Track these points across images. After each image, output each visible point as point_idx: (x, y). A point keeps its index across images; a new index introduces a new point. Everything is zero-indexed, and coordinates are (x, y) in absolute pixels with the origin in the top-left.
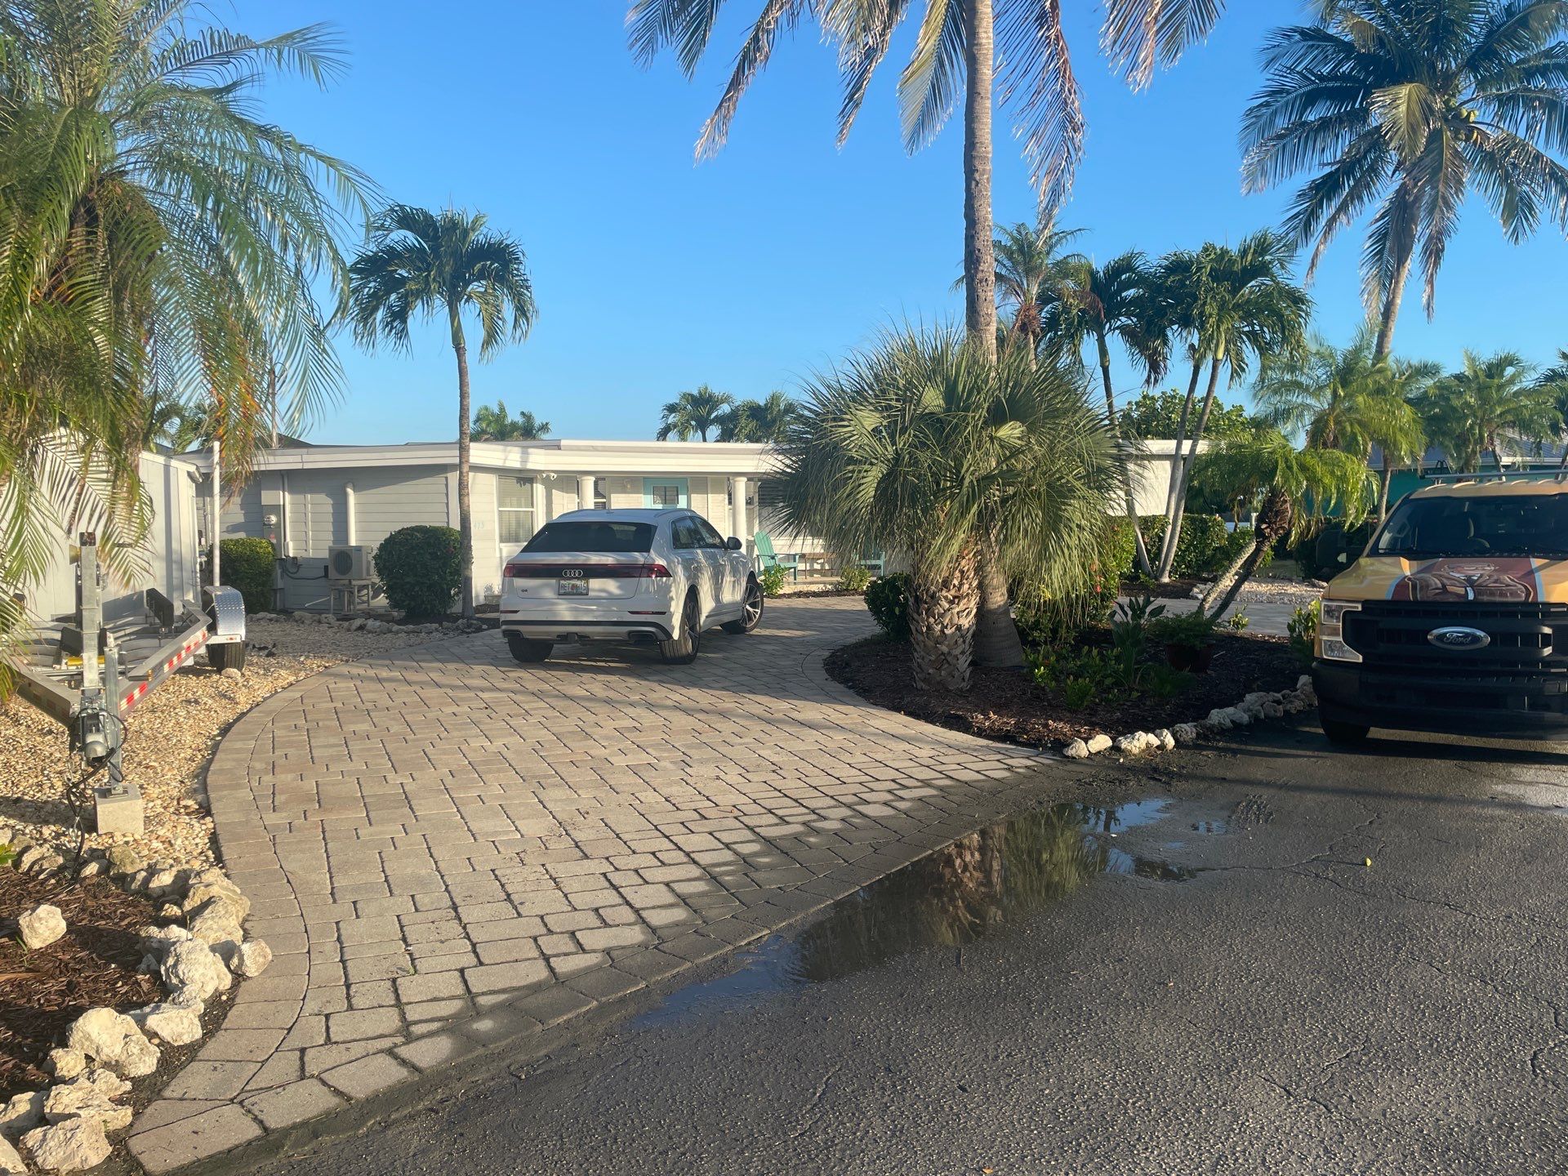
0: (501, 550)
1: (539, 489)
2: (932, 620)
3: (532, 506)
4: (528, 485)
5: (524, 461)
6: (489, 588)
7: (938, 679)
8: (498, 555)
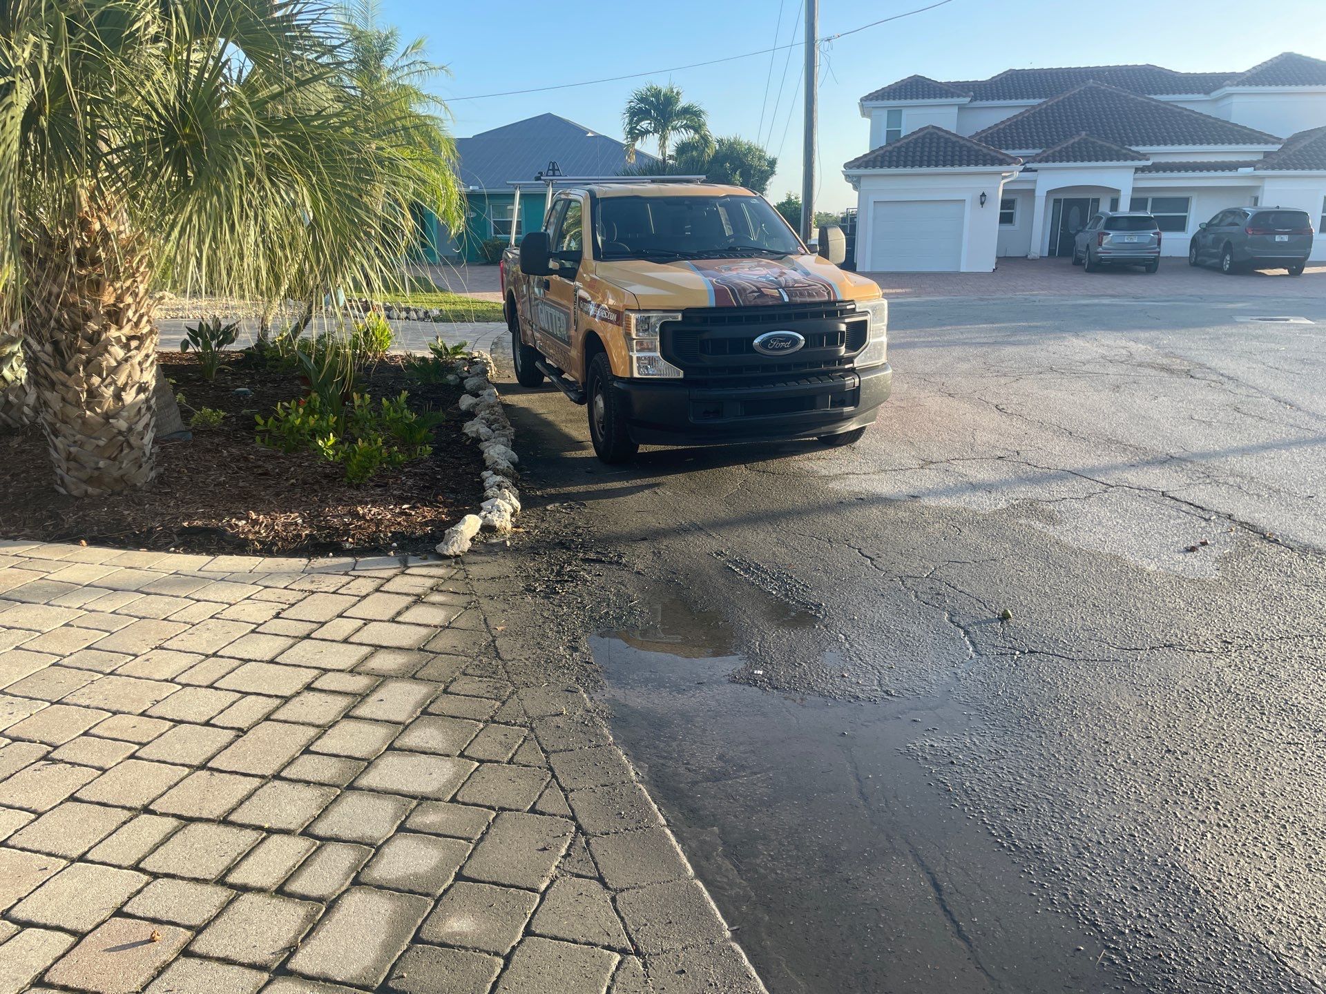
2: (96, 380)
7: (116, 474)
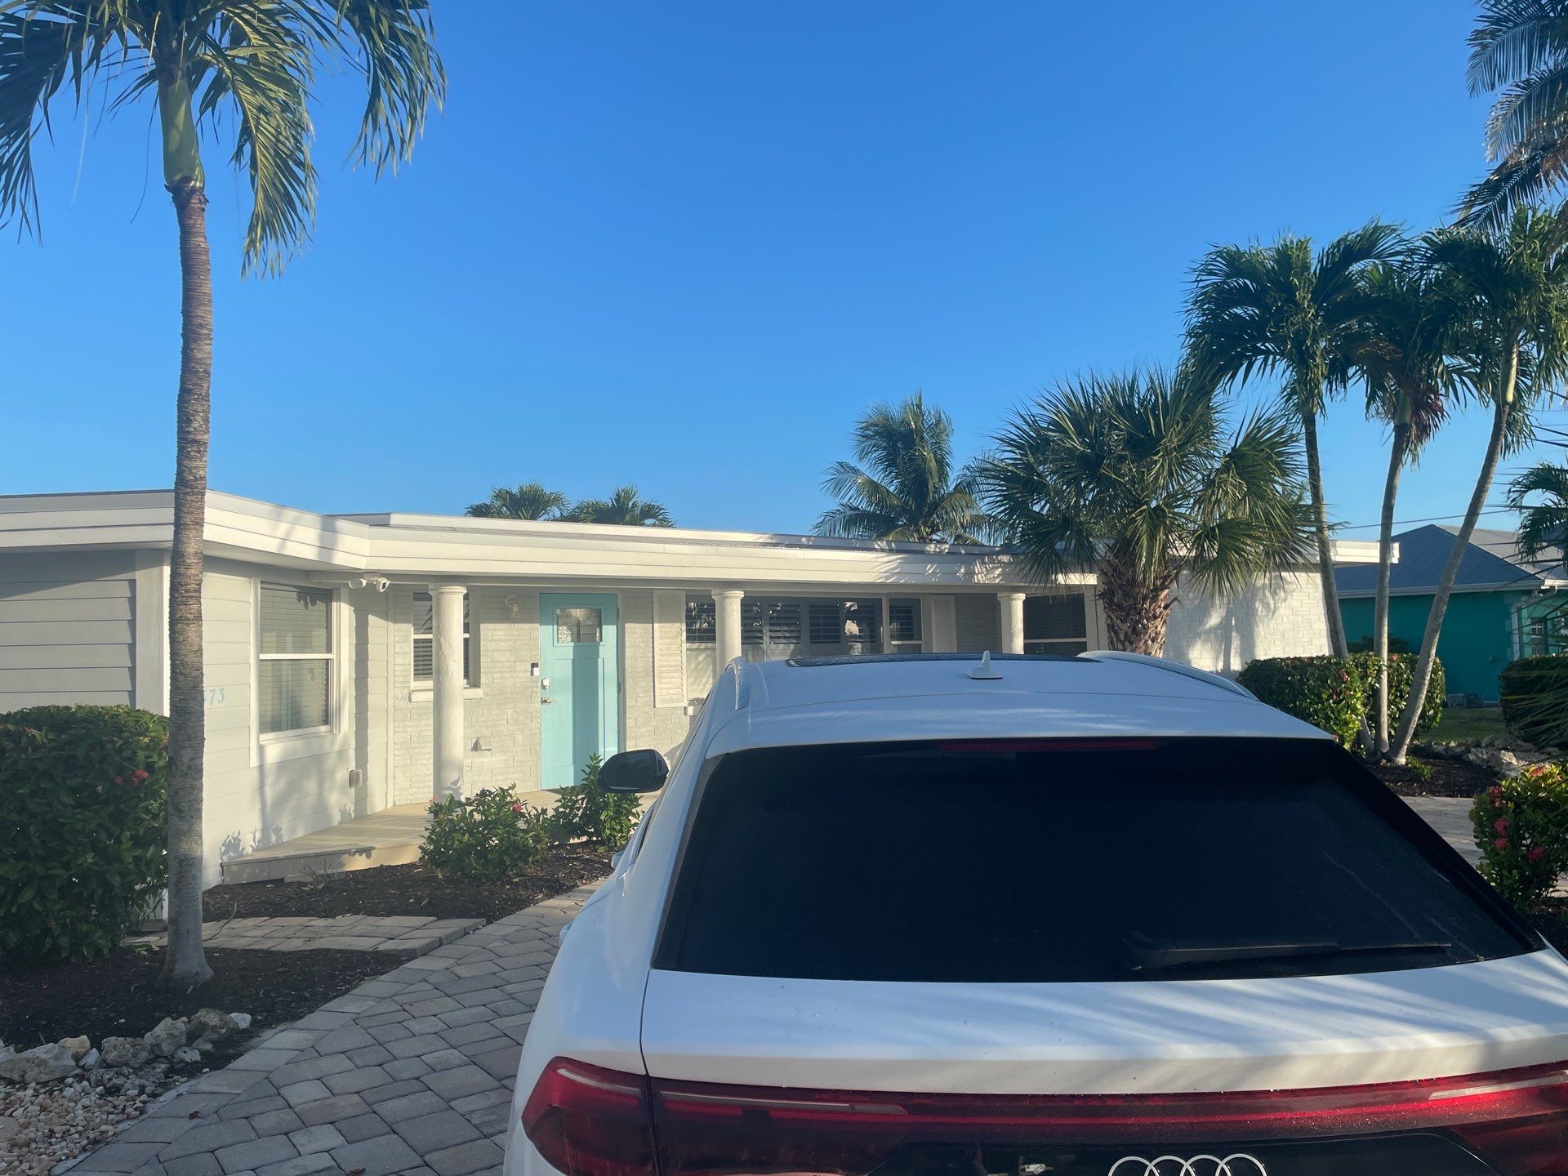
0: (261, 749)
1: (344, 614)
3: (329, 650)
4: (321, 605)
5: (327, 547)
6: (232, 844)
8: (254, 762)
